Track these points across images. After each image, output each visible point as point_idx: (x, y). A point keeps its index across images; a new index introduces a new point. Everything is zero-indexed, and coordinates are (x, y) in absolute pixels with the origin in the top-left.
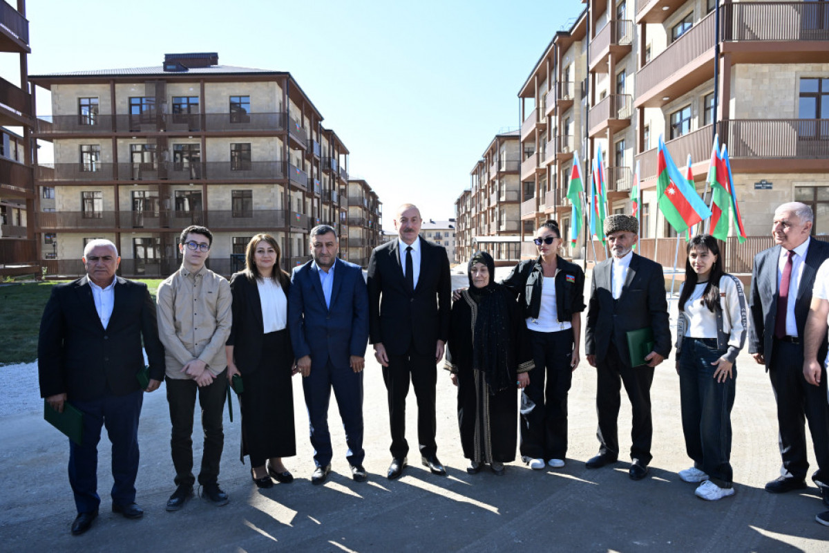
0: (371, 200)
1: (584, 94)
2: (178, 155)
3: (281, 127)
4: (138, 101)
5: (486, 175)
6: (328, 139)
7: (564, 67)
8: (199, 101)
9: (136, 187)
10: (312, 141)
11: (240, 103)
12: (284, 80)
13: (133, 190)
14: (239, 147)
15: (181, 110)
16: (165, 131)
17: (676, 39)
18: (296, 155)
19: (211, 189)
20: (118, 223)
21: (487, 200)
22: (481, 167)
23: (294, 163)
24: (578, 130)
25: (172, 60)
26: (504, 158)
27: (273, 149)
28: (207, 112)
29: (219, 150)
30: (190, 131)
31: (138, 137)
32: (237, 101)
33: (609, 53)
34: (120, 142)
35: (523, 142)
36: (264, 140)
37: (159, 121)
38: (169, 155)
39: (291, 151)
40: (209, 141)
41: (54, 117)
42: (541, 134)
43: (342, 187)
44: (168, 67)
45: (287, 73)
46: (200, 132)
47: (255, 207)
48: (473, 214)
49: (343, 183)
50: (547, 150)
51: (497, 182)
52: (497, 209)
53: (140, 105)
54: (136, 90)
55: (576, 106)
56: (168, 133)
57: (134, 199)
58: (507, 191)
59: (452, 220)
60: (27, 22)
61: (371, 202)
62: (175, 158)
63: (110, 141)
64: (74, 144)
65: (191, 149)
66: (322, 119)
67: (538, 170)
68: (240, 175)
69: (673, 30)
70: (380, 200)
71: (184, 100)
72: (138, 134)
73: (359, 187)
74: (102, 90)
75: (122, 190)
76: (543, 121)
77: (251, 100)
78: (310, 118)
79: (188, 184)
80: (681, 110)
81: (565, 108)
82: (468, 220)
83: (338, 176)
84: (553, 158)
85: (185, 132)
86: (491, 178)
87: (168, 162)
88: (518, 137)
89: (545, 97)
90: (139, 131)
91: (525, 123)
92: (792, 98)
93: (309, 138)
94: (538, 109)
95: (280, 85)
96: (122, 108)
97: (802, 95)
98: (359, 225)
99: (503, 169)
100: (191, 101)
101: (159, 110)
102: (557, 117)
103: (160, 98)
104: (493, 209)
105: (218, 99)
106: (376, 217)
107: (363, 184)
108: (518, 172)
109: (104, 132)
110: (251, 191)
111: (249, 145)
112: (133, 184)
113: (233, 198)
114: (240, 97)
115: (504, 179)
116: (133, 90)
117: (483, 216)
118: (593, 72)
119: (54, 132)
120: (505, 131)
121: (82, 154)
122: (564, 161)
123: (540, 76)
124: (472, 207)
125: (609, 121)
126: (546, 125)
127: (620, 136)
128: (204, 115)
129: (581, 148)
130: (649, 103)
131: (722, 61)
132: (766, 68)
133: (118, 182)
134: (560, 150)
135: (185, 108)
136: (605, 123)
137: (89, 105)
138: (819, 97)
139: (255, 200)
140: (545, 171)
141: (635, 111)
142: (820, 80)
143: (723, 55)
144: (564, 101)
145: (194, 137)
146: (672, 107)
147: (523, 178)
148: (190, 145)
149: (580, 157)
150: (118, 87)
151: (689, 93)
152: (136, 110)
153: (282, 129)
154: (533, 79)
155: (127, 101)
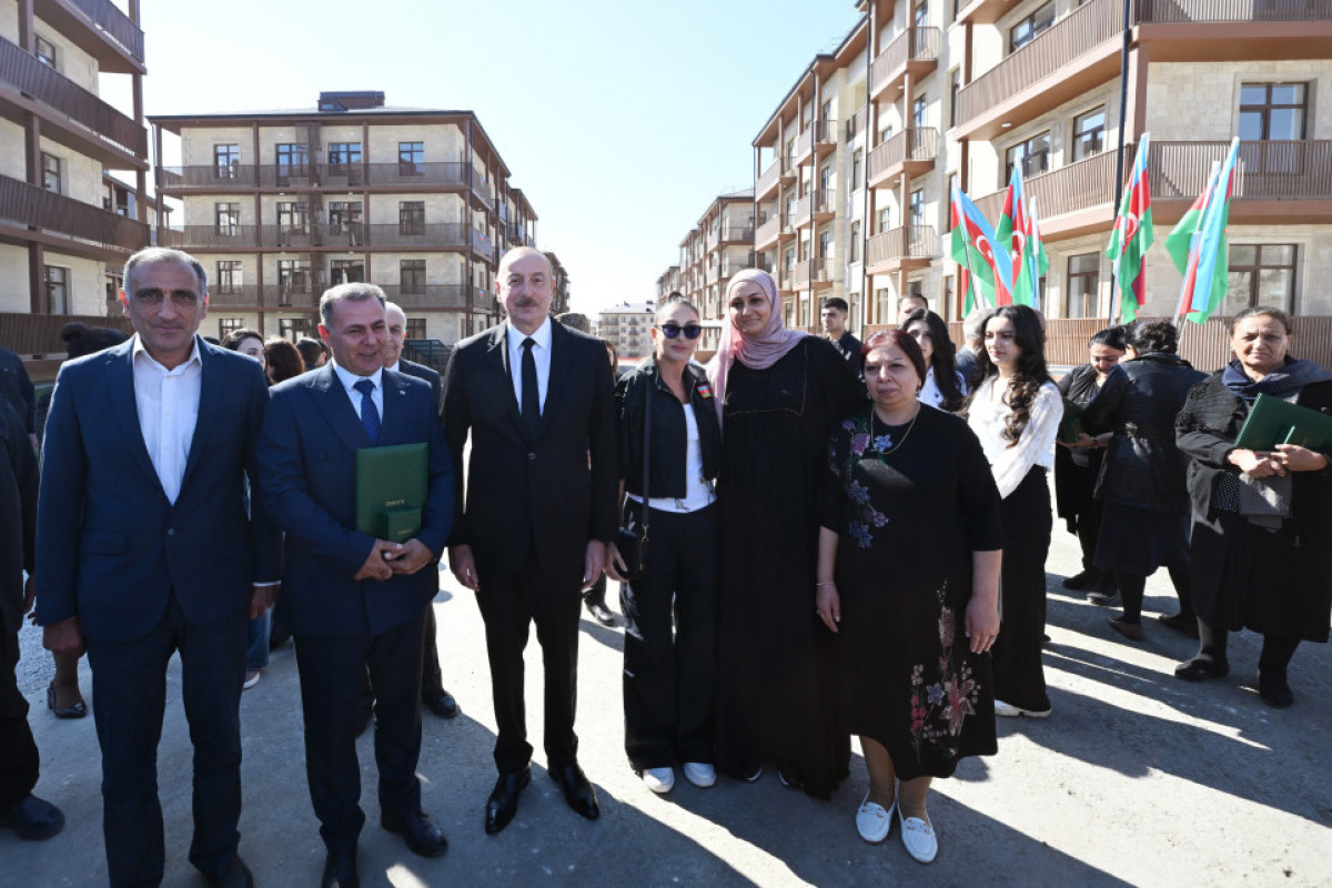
0: (560, 277)
1: (850, 135)
2: (335, 217)
4: (286, 149)
5: (702, 247)
6: (515, 201)
7: (824, 100)
8: (361, 148)
9: (283, 256)
10: (497, 201)
11: (411, 152)
12: (465, 121)
13: (280, 259)
14: (409, 206)
15: (338, 160)
16: (320, 185)
17: (1018, 44)
18: (479, 218)
19: (375, 258)
20: (261, 300)
21: (702, 278)
22: (694, 238)
23: (476, 226)
24: (842, 183)
25: (326, 98)
26: (727, 224)
27: (452, 208)
28: (371, 161)
29: (385, 210)
30: (350, 185)
31: (287, 193)
32: (408, 148)
33: (906, 72)
34: (264, 199)
35: (759, 203)
36: (441, 197)
37: (313, 173)
38: (325, 216)
40: (373, 199)
41: (184, 168)
44: (324, 107)
45: (471, 113)
46: (362, 187)
47: (428, 281)
50: (792, 210)
51: (716, 255)
52: (716, 288)
53: (290, 154)
54: (285, 135)
55: (839, 152)
56: (322, 189)
57: (280, 270)
58: (731, 265)
59: (651, 303)
60: (142, 33)
62: (331, 219)
63: (251, 200)
64: (208, 202)
65: (353, 210)
66: (509, 175)
67: (781, 237)
68: (411, 241)
69: (1012, 31)
70: (569, 278)
71: (343, 148)
72: (287, 189)
74: (242, 135)
75: (266, 258)
76: (789, 174)
77: (425, 147)
79: (347, 252)
80: (1025, 143)
81: (824, 153)
84: (807, 219)
85: (344, 186)
86: (709, 249)
87: (322, 224)
88: (750, 199)
89: (791, 145)
90: (287, 185)
91: (762, 179)
92: (1228, 113)
93: (493, 196)
94: (782, 159)
95: (462, 129)
96: (268, 157)
97: (1244, 109)
99: (725, 238)
100: (352, 148)
101: (312, 159)
102: (815, 168)
103: (314, 144)
104: (711, 287)
105: (384, 145)
108: (749, 239)
109: (245, 187)
110: (424, 261)
111: (423, 203)
112: (279, 252)
113: (403, 270)
114: (412, 143)
115: (727, 251)
116: (281, 134)
118: (876, 102)
119: (185, 186)
120: (727, 192)
121: (218, 213)
122: (822, 222)
123: (786, 116)
124: (680, 285)
125: (904, 163)
126: (794, 179)
127: (916, 184)
128: (367, 165)
129: (845, 205)
130: (977, 134)
131: (1134, 55)
132: (1189, 68)
133: (261, 249)
134: (818, 209)
135: (343, 158)
136: (899, 167)
137: (228, 154)
138: (1265, 112)
139: (429, 272)
140: (793, 236)
141: (943, 149)
142: (1269, 86)
143: (1136, 45)
144: (824, 146)
145: (355, 193)
146: (1012, 138)
147: (757, 248)
148: (350, 204)
149: (843, 217)
150: (263, 131)
151: (1047, 115)
152: (284, 160)
153: (463, 183)
154: (776, 123)
155: (273, 149)
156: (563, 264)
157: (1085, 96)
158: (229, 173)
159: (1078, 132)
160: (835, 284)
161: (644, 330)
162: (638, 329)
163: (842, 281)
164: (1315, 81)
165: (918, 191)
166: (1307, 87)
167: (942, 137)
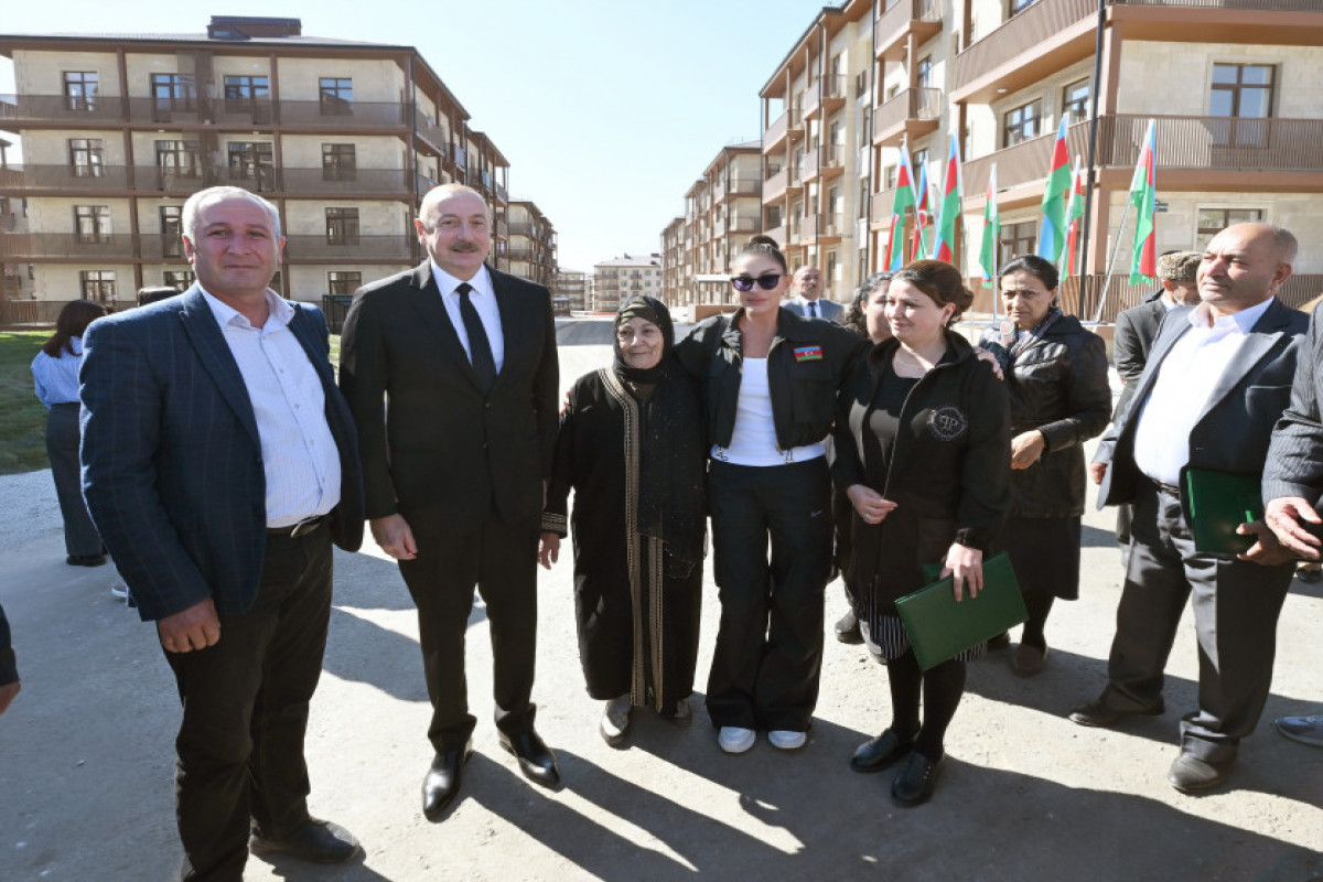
0: (542, 227)
1: (860, 92)
2: (237, 159)
3: (405, 123)
4: (166, 80)
5: (709, 198)
6: (477, 144)
7: (833, 55)
8: (268, 82)
9: (165, 201)
10: (452, 145)
11: (336, 89)
12: (407, 58)
13: (163, 204)
14: (337, 149)
15: (239, 95)
16: (213, 122)
17: (1016, 12)
18: (428, 164)
19: (291, 205)
20: (137, 251)
21: (709, 230)
22: (699, 189)
23: (426, 173)
24: (852, 137)
25: (219, 24)
26: (735, 176)
27: (392, 154)
28: (282, 98)
30: (255, 123)
31: (168, 130)
32: (332, 84)
33: (910, 32)
34: (136, 136)
35: (767, 156)
36: (376, 140)
37: (204, 108)
38: (223, 157)
39: (420, 157)
40: (287, 141)
41: (19, 97)
42: (794, 144)
43: (500, 210)
44: (216, 33)
45: (412, 49)
46: (271, 126)
47: (362, 231)
48: (689, 246)
49: (501, 205)
50: (802, 165)
51: (724, 208)
52: (724, 241)
53: (171, 86)
54: (164, 64)
55: (848, 107)
56: (219, 126)
57: (164, 217)
58: (739, 217)
59: (655, 255)
61: (541, 231)
62: (231, 162)
63: (119, 137)
64: (57, 138)
65: (259, 152)
66: (467, 117)
67: (789, 191)
68: (338, 187)
70: (554, 228)
71: (245, 81)
72: (167, 125)
73: (524, 211)
74: (106, 62)
75: (143, 205)
76: (797, 128)
77: (353, 84)
78: (448, 115)
80: (1022, 108)
81: (832, 109)
82: (681, 255)
83: (493, 195)
84: (814, 174)
85: (251, 126)
86: (716, 202)
87: (218, 167)
88: (757, 151)
89: (800, 97)
90: (169, 122)
91: (770, 132)
92: (1200, 91)
93: (448, 140)
94: (790, 111)
95: (401, 65)
96: (139, 87)
97: (1215, 87)
98: (524, 259)
99: (734, 190)
100: (256, 82)
101: (202, 92)
102: (822, 122)
103: (204, 75)
104: (718, 240)
105: (299, 81)
106: (549, 250)
107: (529, 206)
108: (757, 193)
109: (109, 121)
110: (357, 210)
111: (352, 146)
112: (161, 197)
113: (328, 218)
114: (336, 79)
115: (735, 204)
116: (156, 63)
117: (702, 250)
118: (882, 60)
119: (21, 118)
120: (736, 143)
121: (72, 151)
122: (831, 177)
123: (794, 68)
124: (686, 238)
125: (907, 123)
126: (802, 132)
127: (921, 143)
128: (276, 103)
129: (855, 162)
130: (975, 97)
131: (1108, 33)
132: (1165, 47)
133: (135, 193)
134: (825, 163)
135: (245, 92)
136: (901, 126)
137: (82, 83)
138: (1236, 90)
139: (363, 221)
140: (800, 190)
141: (947, 110)
142: (1240, 67)
143: (1110, 24)
144: (832, 100)
145: (262, 132)
146: (1009, 103)
147: (766, 200)
148: (254, 145)
149: (853, 173)
150: (130, 57)
151: (1039, 83)
152: (163, 93)
153: (404, 126)
154: (784, 73)
155: (147, 79)
156: (545, 214)
157: (1072, 68)
158: (86, 105)
159: (1068, 100)
160: (844, 240)
161: (648, 284)
162: (642, 283)
163: (851, 236)
164: (1281, 64)
165: (924, 150)
166: (1275, 69)
167: (945, 98)
